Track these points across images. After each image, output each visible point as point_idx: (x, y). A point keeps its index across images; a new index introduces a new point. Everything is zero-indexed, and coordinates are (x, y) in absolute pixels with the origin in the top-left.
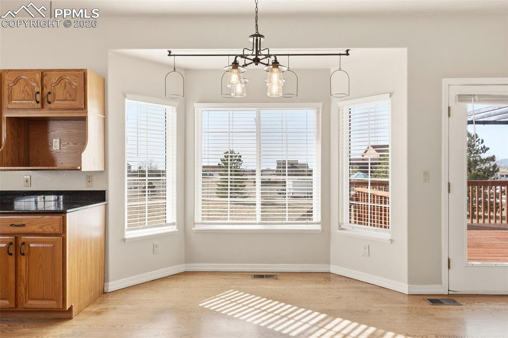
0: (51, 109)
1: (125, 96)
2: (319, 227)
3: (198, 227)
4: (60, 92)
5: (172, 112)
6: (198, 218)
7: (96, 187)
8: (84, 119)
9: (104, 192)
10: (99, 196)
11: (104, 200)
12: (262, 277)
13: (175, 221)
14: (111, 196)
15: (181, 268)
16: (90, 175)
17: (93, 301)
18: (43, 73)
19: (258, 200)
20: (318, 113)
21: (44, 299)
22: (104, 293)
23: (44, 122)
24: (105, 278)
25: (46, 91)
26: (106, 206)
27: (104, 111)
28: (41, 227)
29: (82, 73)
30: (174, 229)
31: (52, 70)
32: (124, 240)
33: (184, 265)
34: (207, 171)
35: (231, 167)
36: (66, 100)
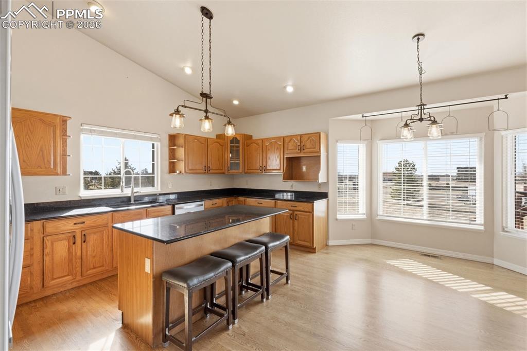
0: (304, 153)
1: (337, 142)
2: (482, 228)
3: (379, 218)
4: (308, 145)
5: (362, 147)
6: (380, 212)
7: (323, 190)
8: (319, 157)
9: (327, 193)
10: (324, 195)
11: (327, 198)
12: (428, 256)
13: (365, 212)
14: (330, 195)
15: (369, 241)
16: (320, 185)
17: (323, 248)
18: (301, 136)
19: (425, 203)
20: (481, 140)
21: (304, 241)
22: (327, 245)
23: (298, 158)
24: (327, 238)
25: (302, 144)
26: (328, 200)
27: (327, 151)
28: (303, 208)
29: (318, 134)
30: (364, 217)
31: (305, 134)
32: (337, 219)
33: (370, 240)
34: (388, 178)
35: (404, 181)
36: (311, 148)
